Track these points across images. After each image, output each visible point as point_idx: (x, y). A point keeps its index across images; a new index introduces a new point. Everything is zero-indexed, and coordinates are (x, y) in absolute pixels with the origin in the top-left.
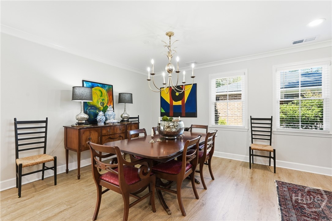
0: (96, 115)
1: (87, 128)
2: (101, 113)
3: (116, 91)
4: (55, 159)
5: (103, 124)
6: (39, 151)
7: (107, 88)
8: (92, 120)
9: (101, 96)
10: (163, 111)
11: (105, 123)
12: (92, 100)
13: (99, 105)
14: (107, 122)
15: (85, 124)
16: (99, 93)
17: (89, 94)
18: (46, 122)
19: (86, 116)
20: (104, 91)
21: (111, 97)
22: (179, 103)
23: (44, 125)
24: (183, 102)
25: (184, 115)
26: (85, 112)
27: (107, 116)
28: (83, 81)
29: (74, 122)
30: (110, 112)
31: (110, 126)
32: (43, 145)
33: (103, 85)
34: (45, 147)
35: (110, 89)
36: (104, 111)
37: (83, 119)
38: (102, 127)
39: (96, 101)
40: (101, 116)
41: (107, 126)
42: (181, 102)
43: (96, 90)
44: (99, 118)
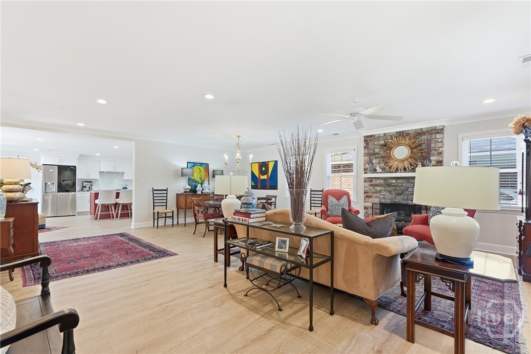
0: (196, 187)
1: (190, 195)
2: (199, 185)
3: (212, 168)
4: (173, 211)
5: (200, 193)
6: (163, 208)
7: (204, 166)
8: (193, 191)
9: (200, 173)
10: (253, 184)
11: (202, 192)
12: (193, 176)
13: (198, 180)
14: (203, 191)
15: (190, 192)
16: (198, 171)
17: (191, 173)
18: (167, 190)
19: (190, 187)
20: (202, 169)
21: (207, 173)
22: (265, 177)
23: (166, 192)
24: (268, 176)
25: (269, 188)
26: (189, 185)
27: (204, 188)
28: (188, 163)
29: (182, 191)
30: (206, 184)
31: (205, 194)
32: (165, 204)
33: (201, 164)
34: (166, 206)
35: (206, 166)
36: (202, 184)
37: (187, 189)
38: (200, 194)
39: (196, 177)
40: (199, 188)
41: (203, 194)
42: (266, 176)
43: (196, 168)
44: (197, 189)
